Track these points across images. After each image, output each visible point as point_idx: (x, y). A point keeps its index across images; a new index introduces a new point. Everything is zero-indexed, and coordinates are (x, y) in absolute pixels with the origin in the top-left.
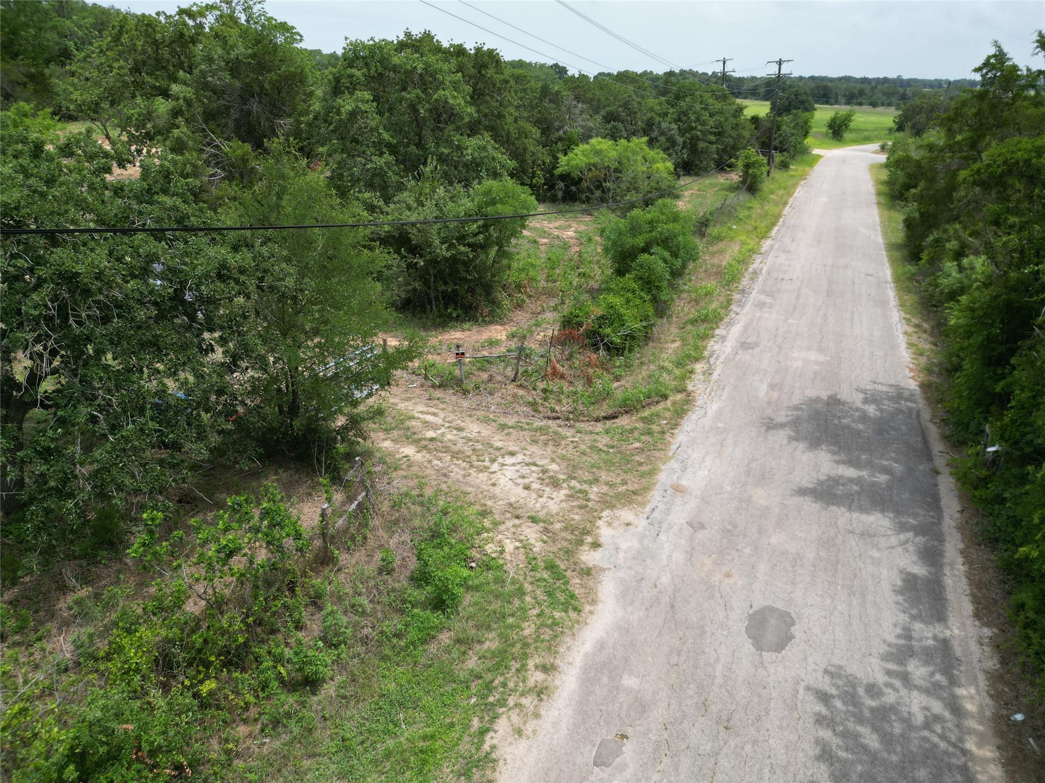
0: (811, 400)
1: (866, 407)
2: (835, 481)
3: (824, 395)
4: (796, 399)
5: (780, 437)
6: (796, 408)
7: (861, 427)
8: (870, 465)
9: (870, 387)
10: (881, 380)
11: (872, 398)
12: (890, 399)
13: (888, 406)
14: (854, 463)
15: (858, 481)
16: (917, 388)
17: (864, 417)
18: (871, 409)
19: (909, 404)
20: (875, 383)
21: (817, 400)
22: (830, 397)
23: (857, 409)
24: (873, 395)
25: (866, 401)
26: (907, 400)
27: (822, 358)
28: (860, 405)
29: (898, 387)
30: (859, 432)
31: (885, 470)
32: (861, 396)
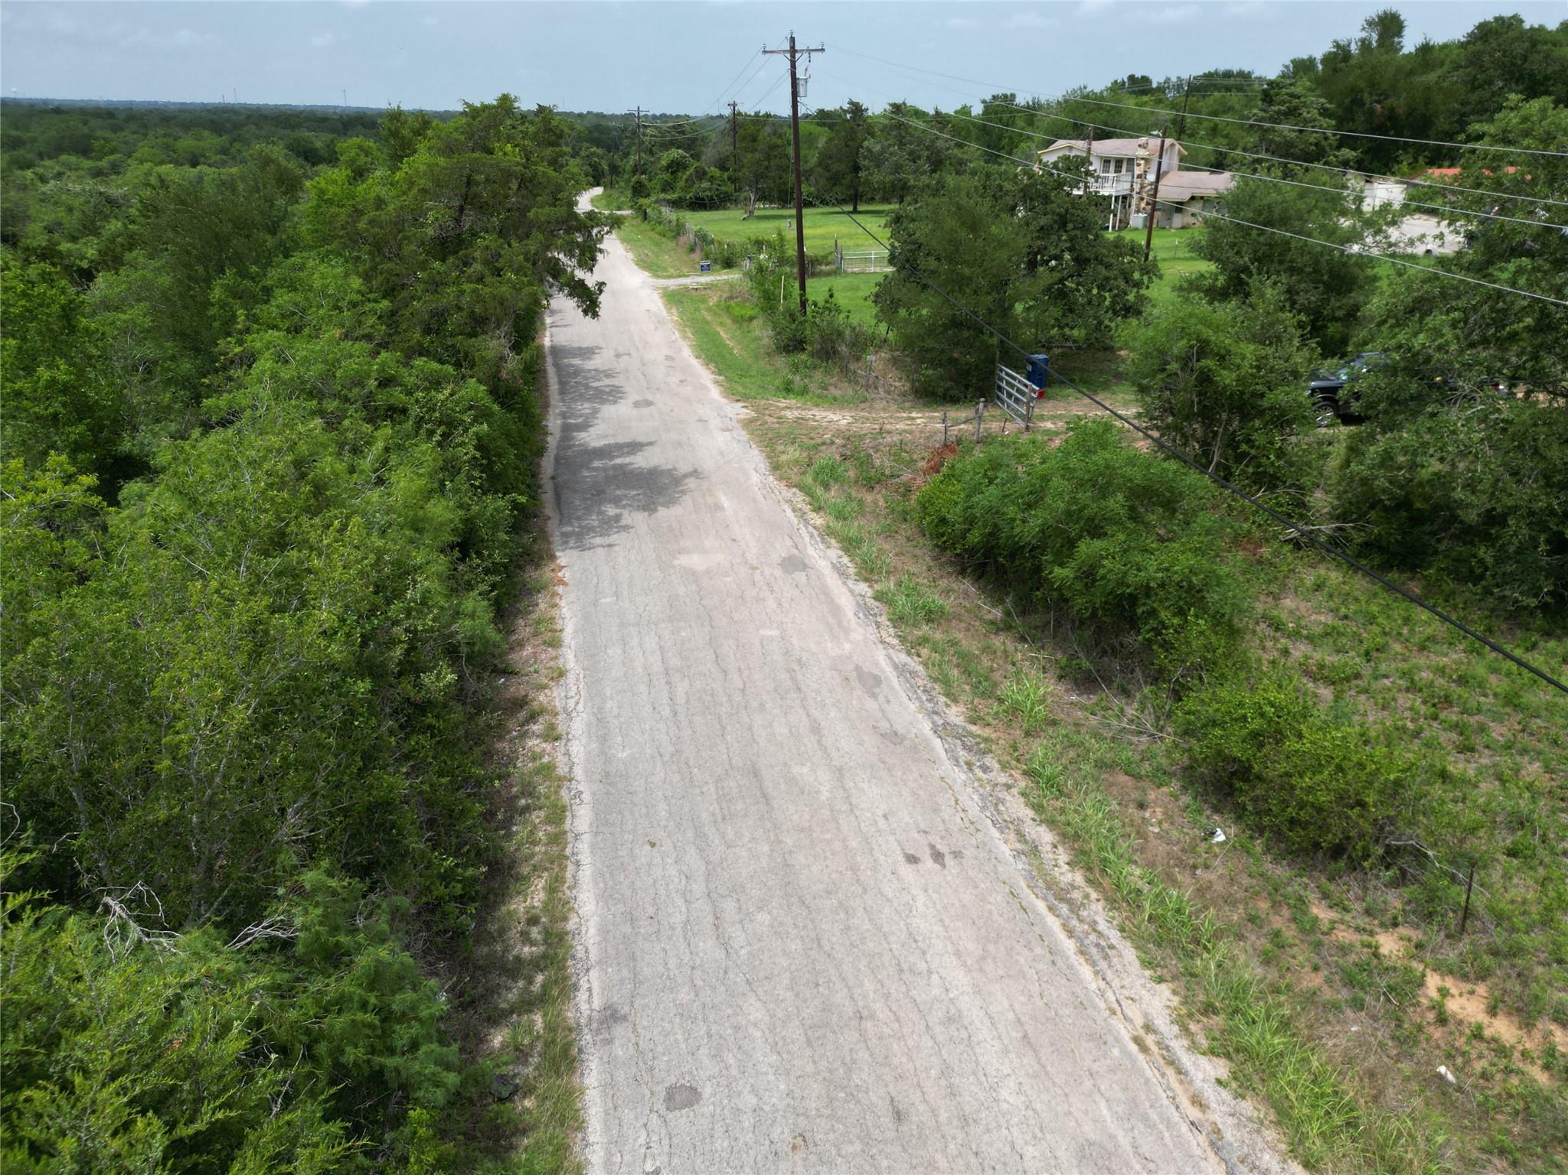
0: (674, 503)
1: (618, 511)
2: (629, 453)
3: (662, 512)
4: (687, 500)
5: (683, 468)
6: (683, 492)
7: (618, 492)
8: (605, 469)
9: (614, 538)
10: (601, 551)
11: (611, 524)
12: (591, 529)
13: (593, 520)
14: (622, 466)
15: (612, 458)
16: (558, 554)
17: (617, 501)
18: (611, 510)
19: (569, 529)
20: (610, 546)
21: (667, 505)
22: (655, 510)
23: (624, 507)
24: (611, 527)
25: (618, 518)
26: (572, 533)
27: (683, 560)
28: (625, 513)
29: (582, 548)
30: (619, 488)
31: (595, 469)
32: (623, 522)
